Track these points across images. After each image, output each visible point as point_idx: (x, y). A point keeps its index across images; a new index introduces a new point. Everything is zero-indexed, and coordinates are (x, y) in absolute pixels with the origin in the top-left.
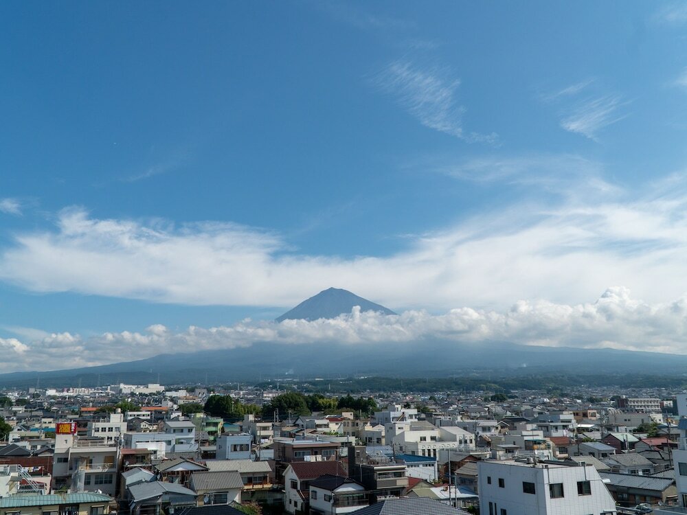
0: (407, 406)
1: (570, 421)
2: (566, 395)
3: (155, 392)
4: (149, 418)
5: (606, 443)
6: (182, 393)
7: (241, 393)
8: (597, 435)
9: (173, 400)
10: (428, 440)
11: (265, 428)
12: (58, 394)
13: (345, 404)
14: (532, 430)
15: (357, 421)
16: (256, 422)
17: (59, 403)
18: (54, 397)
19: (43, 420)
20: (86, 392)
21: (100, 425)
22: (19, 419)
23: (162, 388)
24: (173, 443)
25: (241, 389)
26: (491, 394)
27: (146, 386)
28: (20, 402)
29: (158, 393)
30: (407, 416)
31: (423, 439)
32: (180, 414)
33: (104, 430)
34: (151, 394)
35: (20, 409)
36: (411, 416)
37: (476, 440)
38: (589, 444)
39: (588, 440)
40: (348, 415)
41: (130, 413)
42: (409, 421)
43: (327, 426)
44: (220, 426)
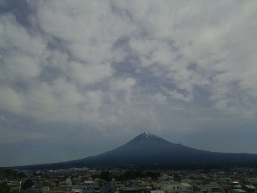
0: (171, 175)
1: (229, 181)
2: (231, 171)
3: (85, 170)
4: (81, 180)
5: (243, 189)
6: (94, 171)
7: (114, 170)
8: (239, 186)
9: (91, 173)
10: (176, 188)
11: (118, 184)
12: (53, 172)
13: (149, 174)
14: (216, 184)
15: (152, 181)
17: (52, 175)
18: (51, 173)
20: (63, 171)
21: (63, 182)
22: (38, 181)
23: (88, 169)
24: (86, 189)
25: (115, 169)
26: (203, 171)
28: (40, 174)
29: (86, 171)
30: (170, 179)
31: (174, 188)
32: (92, 178)
33: (64, 184)
34: (84, 171)
35: (39, 177)
36: (171, 179)
37: (194, 188)
38: (236, 190)
39: (237, 188)
40: (150, 178)
41: (74, 178)
42: (170, 181)
43: (141, 183)
44: (104, 183)
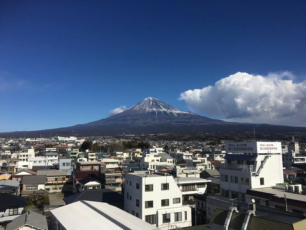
11: (92, 156)
12: (31, 141)
16: (89, 152)
19: (6, 151)
27: (69, 137)
30: (157, 150)
41: (47, 149)
42: (158, 153)
43: (122, 154)
44: (77, 154)
